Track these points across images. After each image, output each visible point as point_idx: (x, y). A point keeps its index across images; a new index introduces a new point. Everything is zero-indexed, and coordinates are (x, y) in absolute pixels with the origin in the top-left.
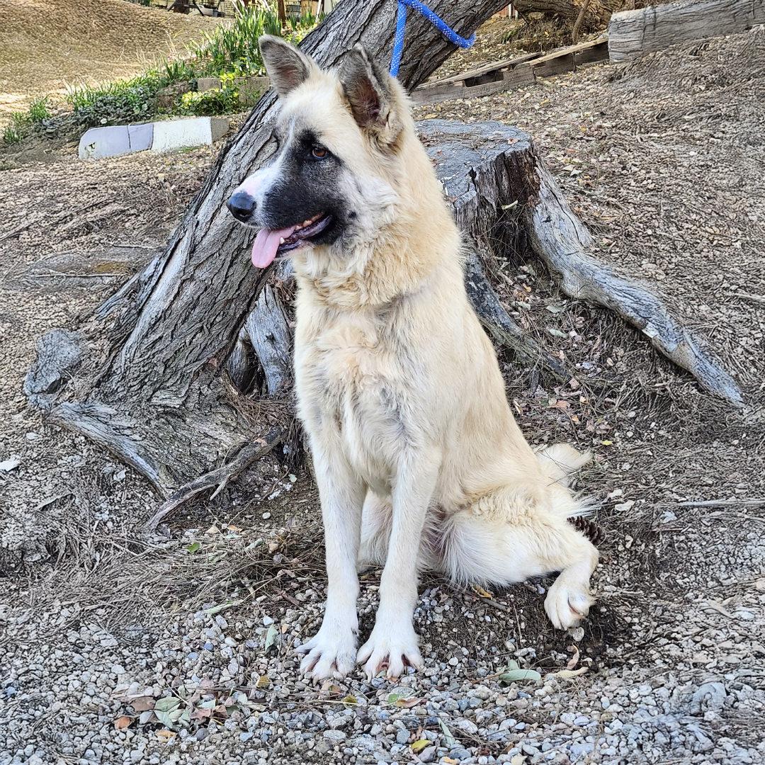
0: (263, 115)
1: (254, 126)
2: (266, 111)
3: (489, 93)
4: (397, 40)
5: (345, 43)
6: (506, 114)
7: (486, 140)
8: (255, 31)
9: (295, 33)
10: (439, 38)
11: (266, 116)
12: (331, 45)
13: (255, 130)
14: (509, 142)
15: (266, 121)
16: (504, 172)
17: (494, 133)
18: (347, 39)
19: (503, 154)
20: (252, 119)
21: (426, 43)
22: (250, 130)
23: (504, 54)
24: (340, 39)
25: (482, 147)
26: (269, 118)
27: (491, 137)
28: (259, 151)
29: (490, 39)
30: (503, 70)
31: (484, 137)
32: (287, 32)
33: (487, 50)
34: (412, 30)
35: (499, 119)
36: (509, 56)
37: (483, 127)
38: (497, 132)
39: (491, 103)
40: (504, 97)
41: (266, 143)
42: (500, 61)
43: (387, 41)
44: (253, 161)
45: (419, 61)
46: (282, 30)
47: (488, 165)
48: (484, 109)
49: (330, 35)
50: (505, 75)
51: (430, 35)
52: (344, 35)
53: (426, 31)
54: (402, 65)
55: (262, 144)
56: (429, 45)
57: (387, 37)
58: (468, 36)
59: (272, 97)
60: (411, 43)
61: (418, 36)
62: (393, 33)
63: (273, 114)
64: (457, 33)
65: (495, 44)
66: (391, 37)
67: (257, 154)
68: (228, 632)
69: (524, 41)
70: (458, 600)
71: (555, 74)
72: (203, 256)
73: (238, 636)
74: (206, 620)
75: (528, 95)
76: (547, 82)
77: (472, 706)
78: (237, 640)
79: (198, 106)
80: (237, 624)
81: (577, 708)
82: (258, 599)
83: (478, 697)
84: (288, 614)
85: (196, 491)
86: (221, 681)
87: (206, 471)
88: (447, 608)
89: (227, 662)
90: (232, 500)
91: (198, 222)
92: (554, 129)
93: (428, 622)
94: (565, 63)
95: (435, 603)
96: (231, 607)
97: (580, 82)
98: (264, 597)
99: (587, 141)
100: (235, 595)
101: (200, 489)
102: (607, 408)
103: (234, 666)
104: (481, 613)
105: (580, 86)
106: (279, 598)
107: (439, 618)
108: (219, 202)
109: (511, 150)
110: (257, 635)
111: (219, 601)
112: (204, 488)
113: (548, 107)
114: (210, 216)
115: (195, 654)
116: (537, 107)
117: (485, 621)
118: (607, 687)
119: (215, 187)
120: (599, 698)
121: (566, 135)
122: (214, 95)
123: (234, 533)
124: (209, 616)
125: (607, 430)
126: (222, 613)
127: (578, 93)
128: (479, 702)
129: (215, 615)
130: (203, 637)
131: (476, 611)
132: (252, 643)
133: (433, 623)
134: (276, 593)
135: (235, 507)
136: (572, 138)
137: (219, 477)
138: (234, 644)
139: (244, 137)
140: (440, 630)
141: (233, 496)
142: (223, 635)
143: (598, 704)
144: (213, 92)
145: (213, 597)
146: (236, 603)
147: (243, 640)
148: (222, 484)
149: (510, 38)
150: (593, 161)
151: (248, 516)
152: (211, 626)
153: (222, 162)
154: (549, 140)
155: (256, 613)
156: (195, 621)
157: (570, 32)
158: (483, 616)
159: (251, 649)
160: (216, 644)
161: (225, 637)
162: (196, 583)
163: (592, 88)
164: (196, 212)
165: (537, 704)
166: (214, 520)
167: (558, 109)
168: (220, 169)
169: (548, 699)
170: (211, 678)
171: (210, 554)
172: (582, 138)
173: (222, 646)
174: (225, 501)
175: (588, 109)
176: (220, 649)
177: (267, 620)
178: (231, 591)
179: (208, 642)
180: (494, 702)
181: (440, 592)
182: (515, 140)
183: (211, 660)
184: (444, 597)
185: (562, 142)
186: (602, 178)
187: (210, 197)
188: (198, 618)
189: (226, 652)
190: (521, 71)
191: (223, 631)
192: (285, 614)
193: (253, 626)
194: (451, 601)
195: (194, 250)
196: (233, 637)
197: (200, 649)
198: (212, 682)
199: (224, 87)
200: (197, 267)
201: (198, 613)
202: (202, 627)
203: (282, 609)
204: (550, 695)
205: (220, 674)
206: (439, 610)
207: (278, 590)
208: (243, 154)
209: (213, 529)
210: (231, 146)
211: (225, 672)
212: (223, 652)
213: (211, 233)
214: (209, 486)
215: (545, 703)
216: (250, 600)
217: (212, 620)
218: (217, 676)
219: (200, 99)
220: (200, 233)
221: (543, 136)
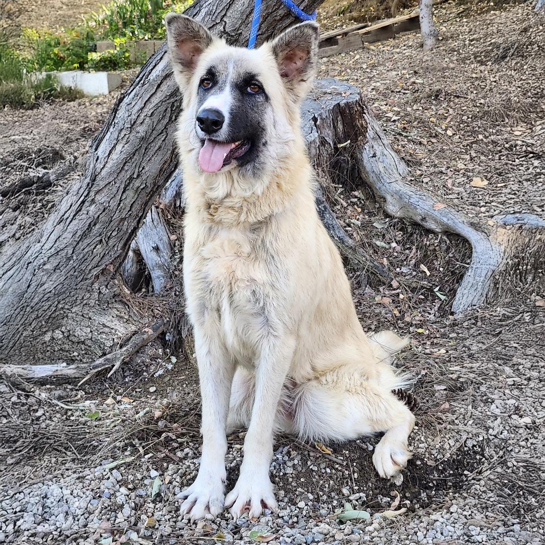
0: (150, 73)
1: (142, 82)
2: (152, 70)
3: (327, 55)
4: (255, 16)
5: (214, 17)
6: (341, 72)
7: (325, 93)
8: (142, 4)
9: (174, 6)
10: (289, 14)
11: (152, 74)
12: (203, 19)
13: (143, 84)
14: (343, 95)
15: (152, 78)
16: (339, 118)
17: (331, 87)
18: (216, 14)
19: (339, 104)
20: (141, 76)
21: (278, 18)
22: (140, 85)
23: (339, 24)
24: (210, 14)
25: (322, 98)
26: (154, 76)
27: (329, 91)
28: (146, 102)
29: (327, 13)
30: (338, 37)
31: (324, 90)
32: (168, 5)
33: (326, 21)
34: (267, 7)
35: (334, 76)
36: (342, 26)
37: (323, 83)
38: (333, 86)
39: (329, 63)
40: (339, 58)
41: (152, 96)
42: (336, 30)
43: (247, 16)
44: (142, 109)
45: (273, 32)
46: (164, 4)
47: (327, 112)
48: (323, 68)
49: (202, 11)
50: (339, 42)
51: (281, 12)
52: (214, 11)
53: (278, 9)
54: (259, 35)
55: (149, 96)
56: (281, 20)
57: (248, 12)
58: (311, 13)
59: (157, 59)
60: (266, 18)
61: (271, 13)
62: (252, 10)
63: (157, 72)
64: (302, 10)
65: (332, 16)
66: (250, 13)
67: (145, 104)
68: (123, 483)
69: (355, 14)
70: (305, 456)
71: (379, 41)
72: (102, 184)
73: (130, 486)
74: (104, 473)
75: (358, 57)
76: (372, 47)
77: (316, 540)
78: (129, 489)
79: (97, 63)
80: (129, 477)
81: (398, 541)
82: (147, 456)
83: (321, 533)
84: (170, 468)
85: (96, 370)
86: (116, 522)
87: (104, 354)
88: (296, 462)
89: (121, 507)
90: (125, 377)
91: (98, 157)
92: (378, 84)
93: (282, 474)
94: (386, 33)
95: (286, 458)
96: (124, 463)
97: (398, 47)
98: (151, 455)
99: (404, 94)
100: (127, 453)
101: (100, 369)
102: (420, 303)
103: (127, 510)
104: (323, 466)
105: (398, 50)
106: (163, 455)
107: (289, 471)
108: (115, 142)
109: (345, 101)
110: (146, 485)
111: (115, 458)
112: (103, 368)
113: (374, 66)
114: (108, 152)
115: (96, 501)
116: (364, 66)
117: (326, 472)
118: (422, 524)
119: (111, 129)
120: (416, 533)
121: (387, 89)
122: (110, 55)
123: (126, 404)
124: (107, 470)
125: (421, 321)
126: (117, 468)
127: (396, 56)
128: (322, 537)
129: (111, 470)
130: (102, 487)
131: (319, 464)
132: (141, 492)
133: (285, 474)
134: (160, 451)
135: (128, 383)
136: (392, 92)
137: (115, 359)
138: (127, 493)
139: (135, 90)
140: (290, 480)
141: (126, 374)
142: (118, 486)
143: (415, 538)
144: (109, 52)
145: (110, 455)
146: (129, 460)
147: (135, 489)
148: (117, 365)
149: (343, 12)
150: (409, 109)
151: (138, 390)
152: (109, 478)
153: (117, 110)
154: (374, 93)
155: (144, 467)
156: (96, 474)
157: (390, 8)
158: (325, 468)
159: (141, 496)
160: (112, 492)
161: (120, 486)
162: (96, 444)
163: (407, 52)
164: (96, 149)
165: (367, 538)
166: (111, 393)
167: (380, 68)
168: (115, 115)
169: (376, 534)
170: (108, 520)
171: (107, 421)
172: (400, 92)
173: (118, 494)
174: (120, 378)
175: (404, 69)
176: (116, 497)
177: (154, 473)
178: (124, 450)
179: (106, 491)
180: (333, 536)
181: (291, 450)
182: (348, 93)
183: (109, 506)
184: (294, 453)
185: (384, 95)
186: (416, 123)
187: (107, 137)
188: (98, 471)
189: (120, 499)
190: (352, 39)
191: (118, 482)
192: (168, 468)
193: (142, 478)
194: (299, 457)
195: (95, 179)
196: (126, 487)
197: (100, 497)
198: (109, 523)
199: (118, 49)
200: (97, 192)
201: (99, 468)
202: (101, 479)
203: (165, 465)
204: (378, 531)
205: (116, 517)
206: (290, 464)
207: (162, 449)
208: (133, 104)
209: (110, 401)
210: (124, 97)
211: (120, 515)
212: (118, 500)
213: (108, 165)
214: (107, 366)
215: (373, 537)
216: (140, 457)
217: (109, 474)
218: (113, 518)
219: (99, 58)
220: (99, 166)
221: (370, 90)
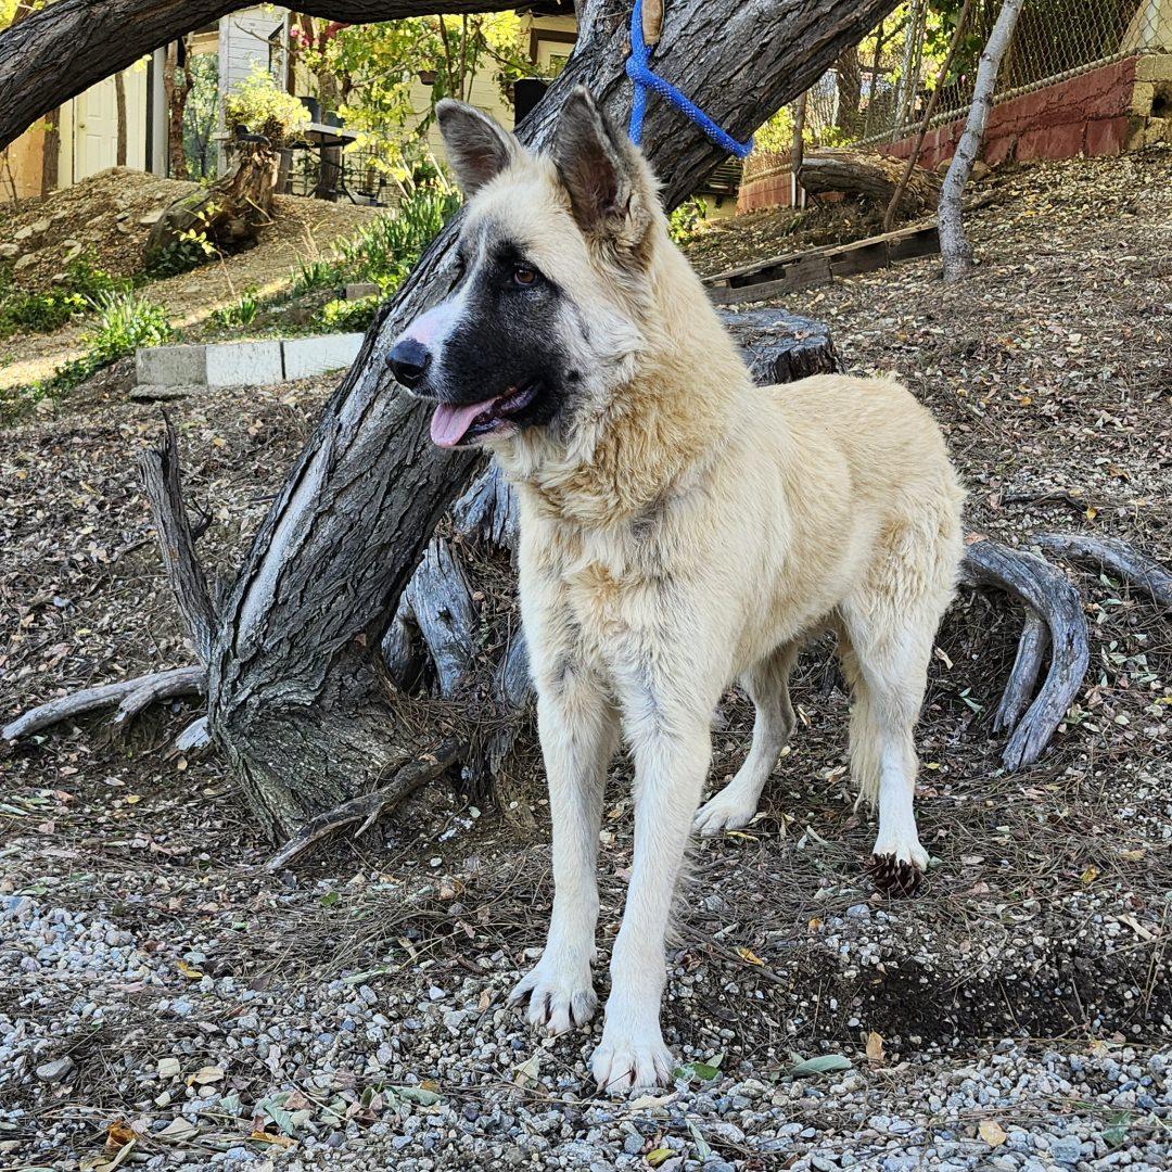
3: (765, 297)
7: (763, 334)
11: (441, 262)
14: (797, 337)
17: (775, 324)
19: (788, 352)
23: (785, 250)
25: (757, 343)
27: (770, 331)
30: (785, 266)
31: (761, 329)
36: (792, 251)
37: (760, 317)
38: (779, 323)
40: (787, 301)
42: (780, 257)
45: (671, 175)
47: (767, 368)
50: (787, 273)
61: (670, 135)
65: (773, 237)
68: (379, 1008)
69: (815, 232)
70: (716, 968)
71: (860, 270)
72: (348, 478)
73: (392, 1013)
74: (345, 992)
75: (821, 296)
76: (848, 281)
77: (736, 1107)
78: (391, 1018)
80: (391, 998)
81: (892, 1110)
82: (423, 965)
83: (745, 1095)
84: (466, 984)
85: (335, 825)
86: (366, 1072)
87: (349, 798)
88: (699, 978)
89: (376, 1046)
90: (386, 841)
91: (341, 426)
92: (860, 337)
93: (672, 996)
94: (875, 258)
95: (680, 970)
96: (382, 975)
98: (431, 962)
99: (908, 351)
100: (388, 959)
101: (341, 823)
102: (934, 718)
103: (385, 1053)
104: (749, 986)
106: (452, 963)
107: (687, 992)
108: (372, 395)
109: (800, 347)
110: (420, 1012)
111: (365, 969)
112: (346, 820)
113: (850, 311)
114: (358, 416)
115: (329, 1036)
116: (834, 311)
117: (754, 997)
118: (937, 1083)
120: (926, 1098)
121: (876, 344)
122: (369, 306)
123: (386, 883)
124: (350, 986)
125: (934, 748)
126: (368, 982)
127: (893, 293)
128: (747, 1101)
129: (358, 986)
130: (341, 1012)
131: (742, 983)
132: (413, 1023)
133: (678, 999)
134: (448, 957)
135: (390, 851)
136: (886, 348)
137: (368, 806)
138: (386, 1023)
140: (689, 1008)
141: (388, 836)
142: (370, 1011)
143: (924, 1105)
144: (368, 300)
145: (356, 961)
146: (389, 970)
147: (400, 1018)
148: (372, 816)
149: (795, 229)
150: (918, 374)
151: (409, 863)
152: (353, 1000)
154: (852, 350)
155: (418, 983)
156: (330, 993)
157: (881, 220)
158: (753, 990)
159: (411, 1031)
160: (359, 1022)
161: (374, 1014)
162: (332, 942)
164: (337, 411)
165: (833, 1104)
166: (360, 867)
167: (865, 314)
168: (373, 344)
169: (850, 1097)
170: (351, 1068)
171: (354, 908)
172: (900, 348)
173: (369, 1025)
174: (377, 842)
175: (908, 313)
176: (366, 1030)
177: (435, 993)
178: (382, 952)
179: (348, 1019)
180: (769, 1101)
181: (689, 956)
182: (806, 335)
183: (352, 1044)
184: (694, 963)
185: (872, 353)
187: (358, 387)
188: (334, 989)
189: (373, 1033)
190: (811, 265)
191: (370, 1007)
192: (461, 984)
193: (415, 1001)
194: (706, 970)
195: (334, 469)
196: (385, 1014)
197: (336, 1029)
198: (352, 1074)
199: (385, 295)
200: (339, 493)
201: (335, 982)
202: (340, 1000)
203: (457, 978)
204: (853, 1093)
205: (365, 1063)
206: (687, 981)
207: (450, 953)
209: (358, 879)
211: (372, 1060)
212: (369, 1034)
213: (359, 442)
214: (353, 818)
215: (845, 1104)
216: (411, 966)
217: (354, 993)
218: (360, 1066)
219: (350, 311)
220: (343, 443)
221: (844, 346)
